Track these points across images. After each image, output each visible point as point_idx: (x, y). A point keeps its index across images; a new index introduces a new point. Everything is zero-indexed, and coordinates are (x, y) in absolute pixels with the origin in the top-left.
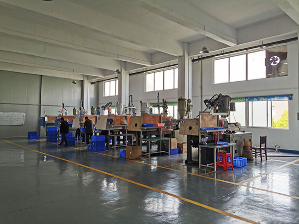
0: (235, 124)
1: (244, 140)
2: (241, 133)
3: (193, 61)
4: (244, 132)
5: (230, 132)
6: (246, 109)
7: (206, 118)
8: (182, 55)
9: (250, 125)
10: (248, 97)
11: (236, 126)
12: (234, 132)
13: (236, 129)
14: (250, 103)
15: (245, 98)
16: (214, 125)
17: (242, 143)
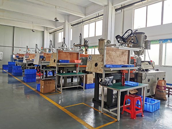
0: (149, 62)
1: (158, 79)
2: (155, 72)
3: (116, 10)
4: (157, 70)
5: (143, 70)
6: (160, 50)
7: (113, 53)
8: (106, 4)
9: (163, 64)
10: (162, 40)
11: (150, 64)
12: (147, 70)
13: (149, 67)
14: (164, 45)
15: (160, 40)
16: (124, 62)
17: (155, 82)
